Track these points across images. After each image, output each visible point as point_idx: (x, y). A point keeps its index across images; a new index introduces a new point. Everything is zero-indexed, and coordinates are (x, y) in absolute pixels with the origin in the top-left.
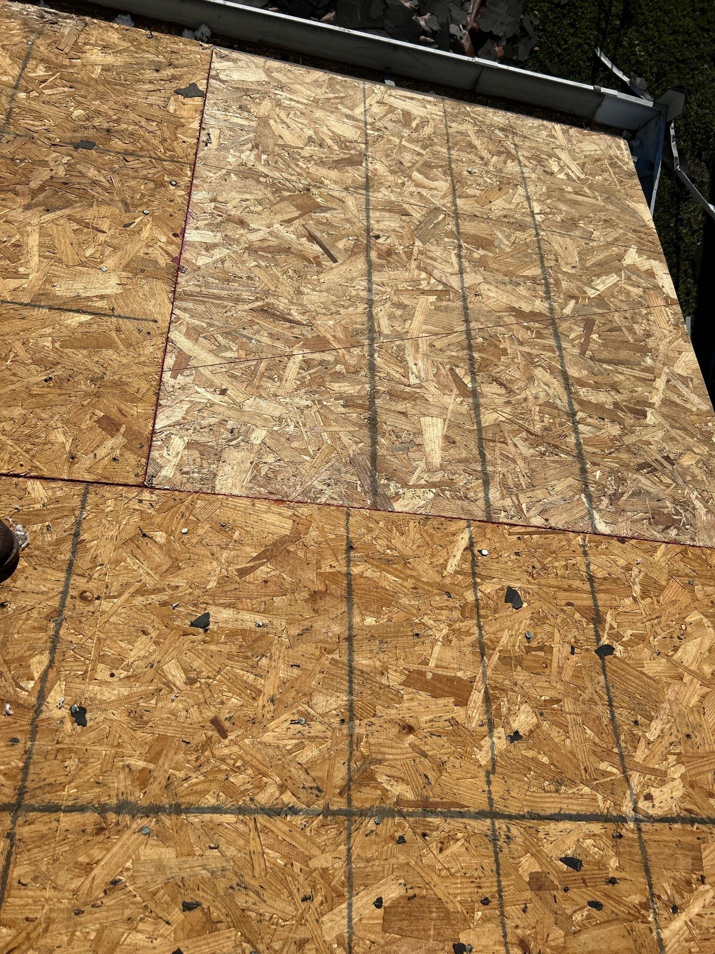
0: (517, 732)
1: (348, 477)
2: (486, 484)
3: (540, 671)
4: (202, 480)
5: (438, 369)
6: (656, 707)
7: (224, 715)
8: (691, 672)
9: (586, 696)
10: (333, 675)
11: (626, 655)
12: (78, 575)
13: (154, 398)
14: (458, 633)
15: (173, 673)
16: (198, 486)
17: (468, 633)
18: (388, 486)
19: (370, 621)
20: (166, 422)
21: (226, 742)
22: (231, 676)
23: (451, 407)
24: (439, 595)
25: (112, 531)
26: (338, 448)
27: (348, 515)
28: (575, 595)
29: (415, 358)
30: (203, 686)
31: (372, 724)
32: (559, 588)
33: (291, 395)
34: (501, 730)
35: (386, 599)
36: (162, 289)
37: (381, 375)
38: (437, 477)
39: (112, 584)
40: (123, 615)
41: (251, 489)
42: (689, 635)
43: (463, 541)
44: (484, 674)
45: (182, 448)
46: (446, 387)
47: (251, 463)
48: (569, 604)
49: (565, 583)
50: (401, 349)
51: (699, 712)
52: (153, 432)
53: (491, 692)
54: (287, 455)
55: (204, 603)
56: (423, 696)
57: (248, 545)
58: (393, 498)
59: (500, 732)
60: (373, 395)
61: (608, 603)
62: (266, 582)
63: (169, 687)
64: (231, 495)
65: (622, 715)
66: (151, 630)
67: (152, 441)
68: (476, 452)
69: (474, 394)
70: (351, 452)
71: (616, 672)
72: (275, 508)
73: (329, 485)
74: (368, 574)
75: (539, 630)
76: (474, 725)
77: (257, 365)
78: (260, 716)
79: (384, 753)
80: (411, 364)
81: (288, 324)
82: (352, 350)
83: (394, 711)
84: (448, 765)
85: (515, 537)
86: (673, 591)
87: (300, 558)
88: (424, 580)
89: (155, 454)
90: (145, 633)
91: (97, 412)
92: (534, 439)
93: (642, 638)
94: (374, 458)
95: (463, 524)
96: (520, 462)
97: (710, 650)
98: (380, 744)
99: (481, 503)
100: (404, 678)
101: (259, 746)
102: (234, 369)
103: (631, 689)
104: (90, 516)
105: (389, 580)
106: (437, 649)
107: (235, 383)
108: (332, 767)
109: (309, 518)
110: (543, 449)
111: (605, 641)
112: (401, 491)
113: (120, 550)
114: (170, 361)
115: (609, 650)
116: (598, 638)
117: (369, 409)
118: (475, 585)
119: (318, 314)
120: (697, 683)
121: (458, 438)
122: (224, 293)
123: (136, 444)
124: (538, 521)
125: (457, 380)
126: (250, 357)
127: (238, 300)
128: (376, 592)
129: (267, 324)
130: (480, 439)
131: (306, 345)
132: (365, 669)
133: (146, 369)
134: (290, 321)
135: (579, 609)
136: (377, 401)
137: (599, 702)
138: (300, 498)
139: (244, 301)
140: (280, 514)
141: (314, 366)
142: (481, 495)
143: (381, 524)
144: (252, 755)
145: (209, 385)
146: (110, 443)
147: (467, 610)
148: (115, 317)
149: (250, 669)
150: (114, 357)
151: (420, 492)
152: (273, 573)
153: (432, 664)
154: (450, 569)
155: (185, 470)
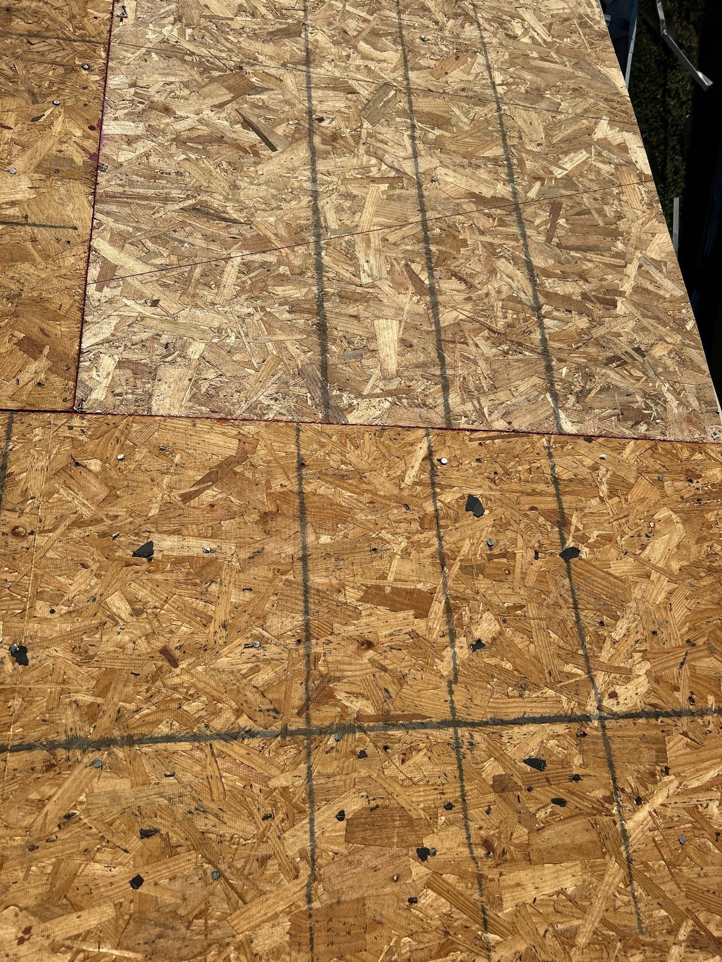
0: (479, 641)
1: (297, 390)
2: (446, 389)
3: (502, 578)
4: (136, 401)
5: (392, 265)
6: (623, 608)
7: (174, 644)
8: (658, 570)
9: (549, 600)
10: (288, 596)
11: (591, 556)
12: (8, 510)
13: (79, 314)
14: (418, 545)
15: (117, 605)
16: (132, 408)
17: (428, 545)
18: (341, 397)
19: (325, 539)
20: (94, 341)
21: (178, 671)
22: (179, 604)
23: (407, 308)
24: (397, 507)
25: (41, 461)
26: (285, 359)
27: (298, 430)
28: (538, 498)
29: (366, 255)
30: (150, 617)
31: (329, 642)
32: (522, 493)
33: (229, 302)
34: (463, 639)
35: (341, 516)
36: (80, 191)
37: (330, 275)
38: (393, 385)
39: (45, 517)
40: (60, 549)
41: (191, 408)
42: (658, 532)
43: (421, 451)
44: (445, 584)
45: (112, 368)
46: (401, 285)
47: (190, 380)
48: (532, 509)
49: (528, 488)
50: (351, 245)
51: (665, 608)
52: (80, 352)
53: (452, 602)
54: (229, 370)
55: (146, 531)
56: (382, 610)
57: (191, 468)
58: (346, 410)
59: (462, 641)
60: (322, 298)
61: (574, 505)
62: (212, 506)
63: (114, 619)
64: (170, 416)
65: (588, 617)
66: (90, 563)
67: (79, 361)
68: (434, 355)
69: (432, 291)
70: (299, 363)
71: (581, 574)
72: (218, 428)
73: (276, 400)
74: (321, 491)
75: (501, 537)
76: (434, 636)
77: (191, 271)
78: (212, 642)
79: (343, 671)
80: (362, 261)
81: (224, 224)
82: (296, 249)
83: (352, 628)
84: (410, 677)
85: (476, 443)
86: (642, 488)
87: (248, 479)
88: (382, 493)
89: (83, 376)
90: (84, 566)
91: (16, 333)
92: (497, 337)
93: (608, 539)
94: (324, 367)
95: (421, 432)
96: (481, 363)
97: (678, 547)
98: (338, 662)
99: (440, 409)
100: (361, 594)
101: (212, 673)
102: (165, 276)
103: (597, 591)
104: (17, 447)
105: (345, 496)
106: (395, 562)
107: (167, 293)
108: (289, 688)
109: (256, 436)
110: (507, 348)
111: (570, 543)
112: (355, 402)
113: (52, 481)
114: (94, 272)
115: (575, 552)
116: (563, 541)
117: (318, 314)
118: (434, 495)
119: (257, 210)
120: (664, 580)
121: (415, 341)
122: (151, 192)
123: (62, 366)
124: (500, 425)
125: (413, 276)
126: (182, 263)
127: (166, 199)
128: (331, 509)
129: (201, 224)
130: (439, 341)
131: (244, 246)
132: (320, 588)
133: (68, 283)
134: (226, 220)
135: (543, 513)
136: (326, 305)
137: (563, 605)
138: (246, 415)
139: (173, 200)
140: (224, 434)
141: (255, 269)
142: (440, 401)
143: (334, 438)
144: (205, 682)
145: (138, 296)
146: (33, 366)
147: (426, 521)
148: (29, 225)
149: (200, 596)
150: (32, 271)
151: (374, 402)
152: (220, 496)
153: (391, 578)
154: (408, 480)
155: (117, 391)
